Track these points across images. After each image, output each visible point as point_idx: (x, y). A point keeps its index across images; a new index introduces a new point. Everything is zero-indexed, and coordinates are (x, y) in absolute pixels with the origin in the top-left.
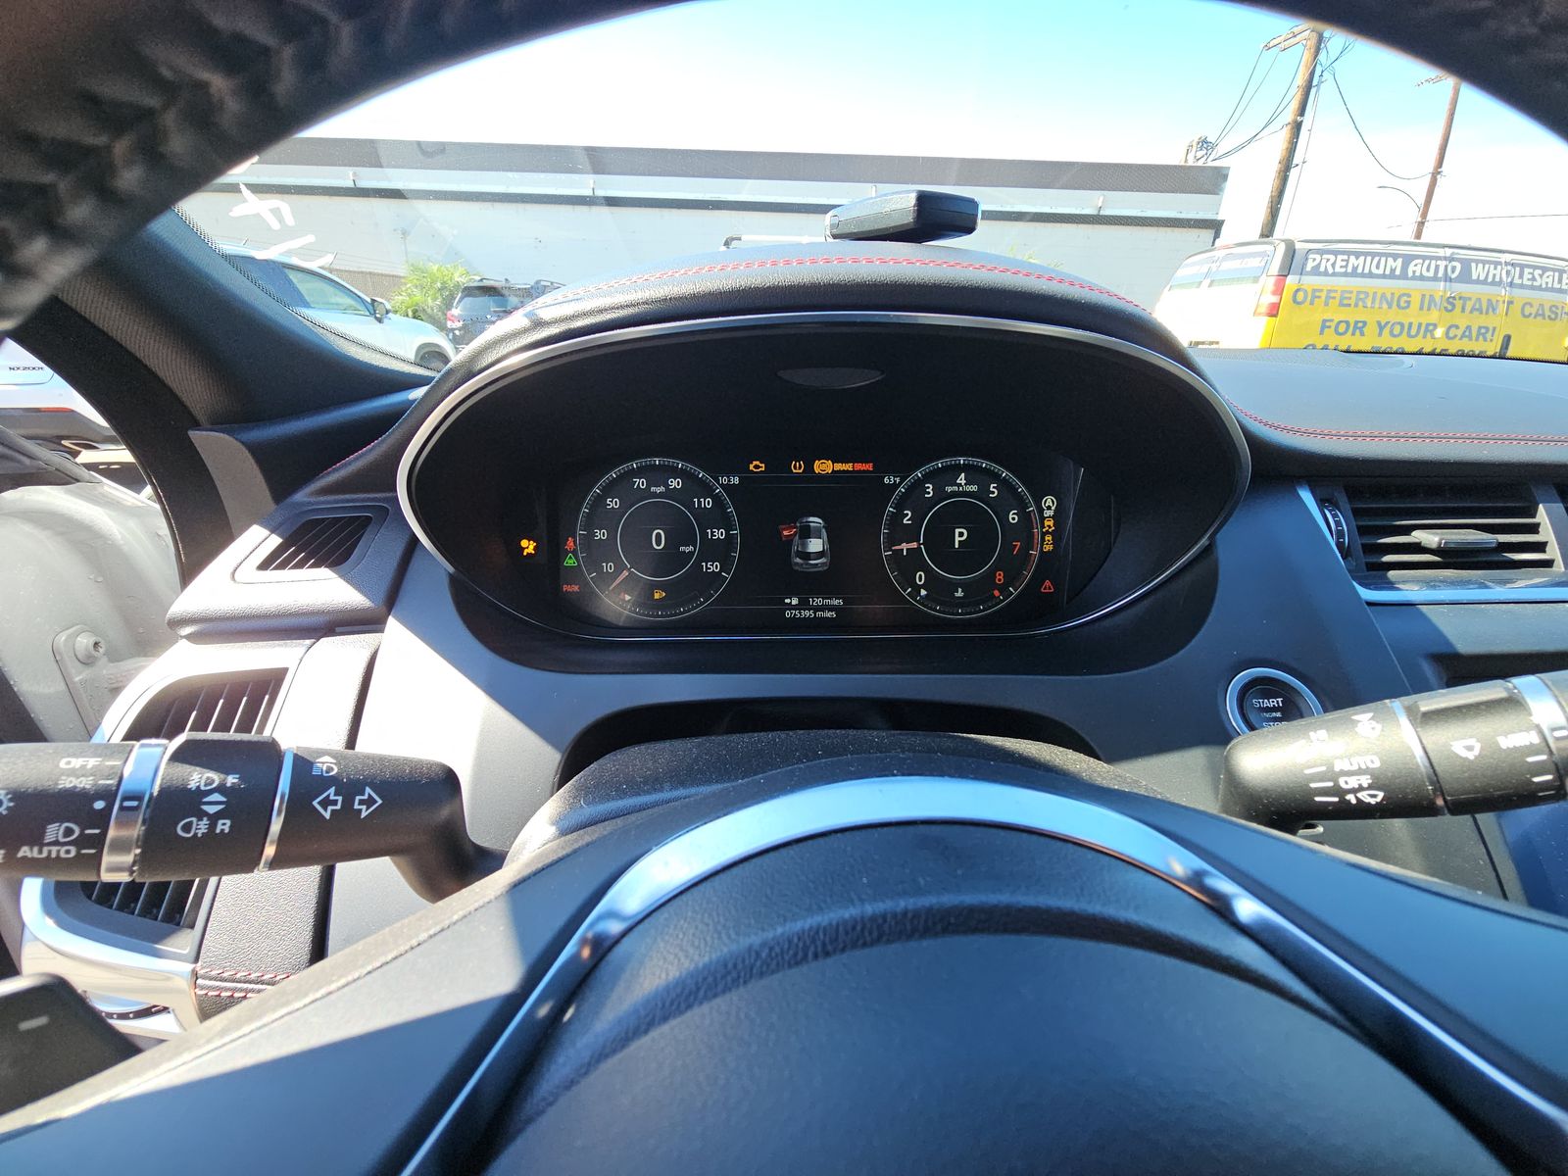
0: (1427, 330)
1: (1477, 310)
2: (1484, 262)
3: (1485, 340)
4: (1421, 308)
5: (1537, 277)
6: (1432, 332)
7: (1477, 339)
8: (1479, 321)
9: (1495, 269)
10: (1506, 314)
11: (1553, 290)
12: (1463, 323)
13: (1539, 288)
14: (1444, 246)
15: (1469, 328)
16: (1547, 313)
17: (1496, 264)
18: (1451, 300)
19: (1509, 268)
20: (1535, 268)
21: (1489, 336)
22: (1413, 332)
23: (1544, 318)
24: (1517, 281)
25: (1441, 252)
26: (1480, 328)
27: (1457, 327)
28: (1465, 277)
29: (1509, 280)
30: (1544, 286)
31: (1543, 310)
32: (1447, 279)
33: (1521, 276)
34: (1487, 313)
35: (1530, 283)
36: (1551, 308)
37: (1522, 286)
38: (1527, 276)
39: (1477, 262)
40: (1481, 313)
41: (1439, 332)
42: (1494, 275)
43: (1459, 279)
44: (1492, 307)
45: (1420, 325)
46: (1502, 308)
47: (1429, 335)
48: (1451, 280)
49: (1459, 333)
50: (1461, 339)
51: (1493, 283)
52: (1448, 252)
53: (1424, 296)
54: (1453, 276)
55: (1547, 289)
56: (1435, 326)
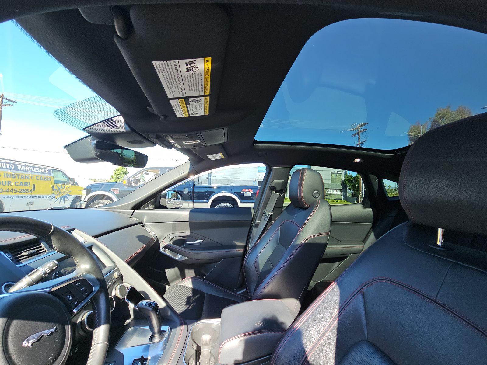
0: (8, 183)
1: (22, 178)
2: (21, 165)
3: (27, 186)
4: (5, 177)
5: (38, 170)
6: (10, 184)
7: (25, 186)
8: (24, 181)
9: (25, 167)
10: (32, 179)
11: (43, 173)
12: (19, 181)
13: (40, 173)
14: (7, 160)
15: (21, 183)
16: (44, 179)
17: (25, 166)
18: (14, 175)
19: (29, 167)
20: (37, 168)
21: (28, 185)
22: (4, 184)
23: (43, 180)
24: (32, 171)
25: (7, 161)
26: (25, 183)
27: (18, 182)
28: (16, 169)
29: (30, 170)
30: (41, 172)
31: (42, 178)
32: (10, 169)
33: (33, 170)
34: (26, 179)
35: (36, 171)
36: (44, 178)
37: (34, 172)
38: (35, 170)
39: (19, 165)
40: (24, 179)
41: (13, 184)
42: (25, 169)
43: (14, 169)
44: (27, 177)
45: (6, 182)
46: (30, 177)
47: (9, 184)
48: (12, 169)
49: (19, 184)
50: (20, 186)
51: (25, 171)
52: (9, 162)
53: (4, 173)
54: (13, 168)
55: (42, 173)
56: (11, 182)
